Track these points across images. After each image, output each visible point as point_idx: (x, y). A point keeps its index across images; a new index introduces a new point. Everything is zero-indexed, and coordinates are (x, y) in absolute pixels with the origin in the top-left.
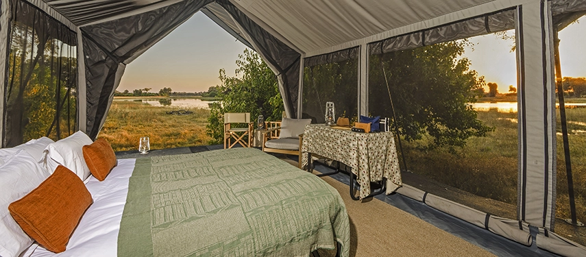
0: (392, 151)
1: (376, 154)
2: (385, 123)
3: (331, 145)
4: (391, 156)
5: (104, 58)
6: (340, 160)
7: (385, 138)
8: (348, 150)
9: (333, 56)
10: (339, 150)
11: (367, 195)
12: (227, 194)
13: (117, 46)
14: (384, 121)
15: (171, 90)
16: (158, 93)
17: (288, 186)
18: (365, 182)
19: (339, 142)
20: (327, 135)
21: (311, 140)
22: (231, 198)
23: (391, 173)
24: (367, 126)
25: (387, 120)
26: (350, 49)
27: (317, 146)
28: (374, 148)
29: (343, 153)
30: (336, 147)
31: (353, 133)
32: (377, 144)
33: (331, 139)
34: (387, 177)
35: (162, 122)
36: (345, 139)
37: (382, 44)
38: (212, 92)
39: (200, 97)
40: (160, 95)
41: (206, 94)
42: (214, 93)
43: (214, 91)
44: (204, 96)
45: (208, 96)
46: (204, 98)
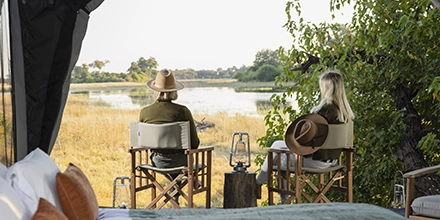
15: (155, 64)
38: (264, 66)
39: (231, 80)
40: (129, 78)
41: (247, 74)
42: (270, 69)
43: (270, 62)
44: (243, 78)
45: (254, 79)
46: (245, 84)
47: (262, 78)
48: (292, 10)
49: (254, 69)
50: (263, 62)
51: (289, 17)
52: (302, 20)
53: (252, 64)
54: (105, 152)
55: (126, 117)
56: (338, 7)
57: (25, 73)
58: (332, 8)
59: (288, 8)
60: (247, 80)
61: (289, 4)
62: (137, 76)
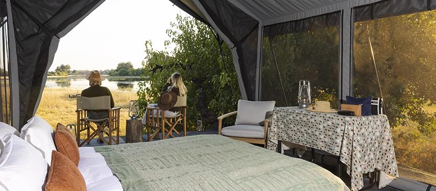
0: (387, 138)
1: (369, 141)
2: (378, 104)
3: (310, 131)
4: (385, 144)
5: (36, 31)
6: (323, 149)
7: (378, 123)
8: (334, 137)
9: (304, 24)
10: (322, 137)
11: (360, 188)
12: (226, 181)
13: (49, 17)
14: (376, 103)
15: (69, 68)
16: (54, 71)
17: (288, 173)
18: (357, 173)
19: (321, 127)
20: (305, 119)
21: (282, 126)
22: (233, 186)
23: (386, 163)
24: (358, 109)
25: (380, 100)
26: (327, 14)
27: (291, 133)
28: (366, 134)
29: (326, 140)
30: (317, 133)
31: (341, 117)
32: (370, 129)
33: (310, 125)
34: (379, 168)
35: (67, 108)
36: (330, 123)
37: (372, 8)
38: (122, 69)
39: (106, 75)
40: (56, 74)
41: (114, 73)
42: (125, 71)
43: (124, 68)
44: (112, 74)
45: (117, 75)
46: (113, 77)
47: (120, 74)
48: (148, 45)
49: (117, 70)
50: (121, 68)
51: (147, 48)
52: (152, 49)
53: (116, 69)
54: (47, 109)
55: (56, 92)
56: (168, 44)
57: (19, 70)
58: (165, 45)
59: (146, 44)
60: (114, 76)
61: (147, 42)
62: (60, 73)
